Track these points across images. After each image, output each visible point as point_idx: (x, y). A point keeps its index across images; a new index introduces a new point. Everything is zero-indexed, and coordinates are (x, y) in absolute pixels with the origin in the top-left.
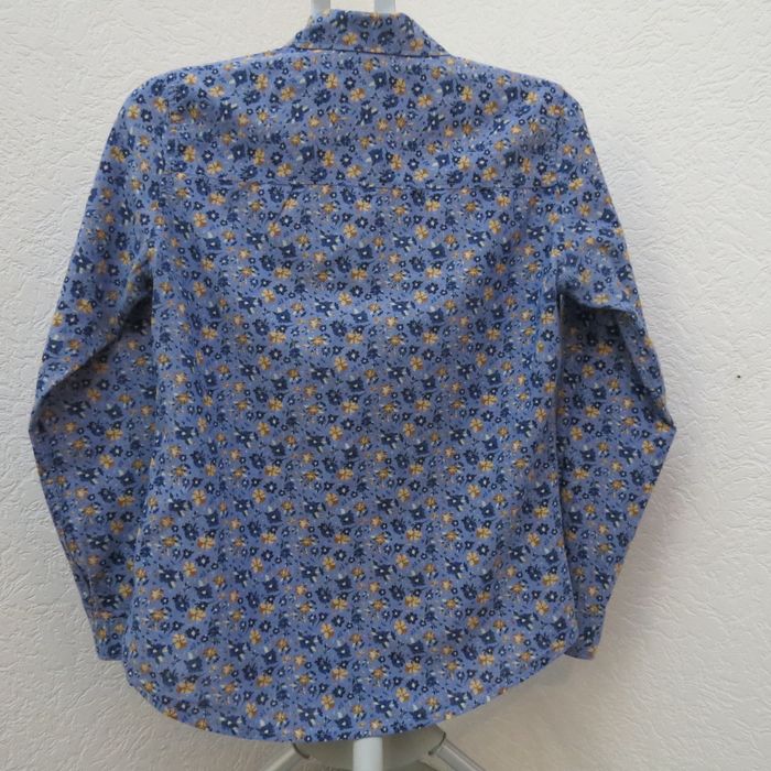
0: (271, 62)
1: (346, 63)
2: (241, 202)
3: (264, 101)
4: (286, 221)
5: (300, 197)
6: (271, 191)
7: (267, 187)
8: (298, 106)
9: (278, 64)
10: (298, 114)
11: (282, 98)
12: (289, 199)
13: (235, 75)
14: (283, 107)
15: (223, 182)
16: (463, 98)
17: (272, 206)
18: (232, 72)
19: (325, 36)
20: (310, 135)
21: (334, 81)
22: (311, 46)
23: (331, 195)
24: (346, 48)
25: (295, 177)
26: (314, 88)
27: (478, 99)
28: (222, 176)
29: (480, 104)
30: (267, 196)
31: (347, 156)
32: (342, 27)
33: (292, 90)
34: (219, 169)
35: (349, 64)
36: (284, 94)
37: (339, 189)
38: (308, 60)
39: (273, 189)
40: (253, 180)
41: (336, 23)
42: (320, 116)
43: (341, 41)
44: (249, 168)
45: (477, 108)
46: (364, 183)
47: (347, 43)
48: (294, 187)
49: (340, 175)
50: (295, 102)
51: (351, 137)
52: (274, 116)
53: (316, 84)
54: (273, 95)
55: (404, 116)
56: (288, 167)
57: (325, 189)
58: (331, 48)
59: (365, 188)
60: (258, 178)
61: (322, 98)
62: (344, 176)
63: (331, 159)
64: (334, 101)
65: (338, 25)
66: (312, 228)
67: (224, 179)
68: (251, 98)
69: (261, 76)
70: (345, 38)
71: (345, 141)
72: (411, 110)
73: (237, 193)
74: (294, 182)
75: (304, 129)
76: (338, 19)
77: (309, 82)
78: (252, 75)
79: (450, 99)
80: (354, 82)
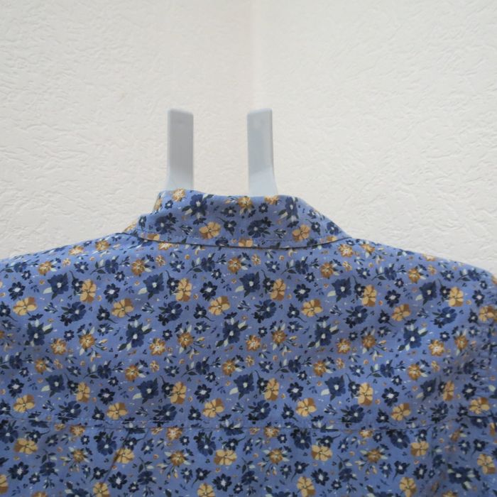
0: (102, 263)
1: (204, 262)
2: (60, 447)
3: (90, 317)
4: (118, 481)
5: (138, 446)
6: (98, 438)
7: (93, 432)
8: (136, 324)
9: (111, 266)
10: (136, 336)
11: (114, 314)
12: (123, 447)
13: (52, 281)
14: (115, 326)
15: (34, 423)
16: (364, 301)
17: (99, 460)
18: (49, 277)
19: (175, 226)
20: (153, 365)
21: (187, 289)
22: (157, 238)
23: (182, 440)
24: (204, 242)
25: (132, 419)
26: (159, 301)
27: (384, 302)
28: (33, 415)
29: (386, 308)
30: (93, 445)
31: (204, 387)
32: (199, 216)
33: (128, 302)
34: (30, 406)
35: (207, 264)
36: (119, 309)
37: (192, 433)
38: (152, 260)
39: (102, 434)
40: (76, 421)
41: (190, 211)
42: (167, 338)
43: (196, 234)
44: (70, 406)
45: (383, 314)
46: (227, 423)
47: (205, 236)
48: (131, 431)
49: (195, 414)
50: (132, 319)
51: (209, 362)
52: (102, 341)
53: (161, 294)
54: (102, 311)
55: (283, 328)
56: (122, 406)
57: (173, 433)
58: (184, 242)
59: (229, 430)
60: (82, 419)
61: (170, 314)
62: (199, 415)
63: (182, 392)
64: (187, 316)
65: (193, 214)
66: (154, 488)
67: (37, 419)
68: (73, 314)
69: (88, 282)
70: (204, 229)
71: (202, 367)
72: (294, 319)
73: (54, 437)
74: (131, 426)
75: (144, 357)
76: (193, 205)
77: (152, 292)
78: (75, 281)
79: (346, 304)
80: (215, 288)
